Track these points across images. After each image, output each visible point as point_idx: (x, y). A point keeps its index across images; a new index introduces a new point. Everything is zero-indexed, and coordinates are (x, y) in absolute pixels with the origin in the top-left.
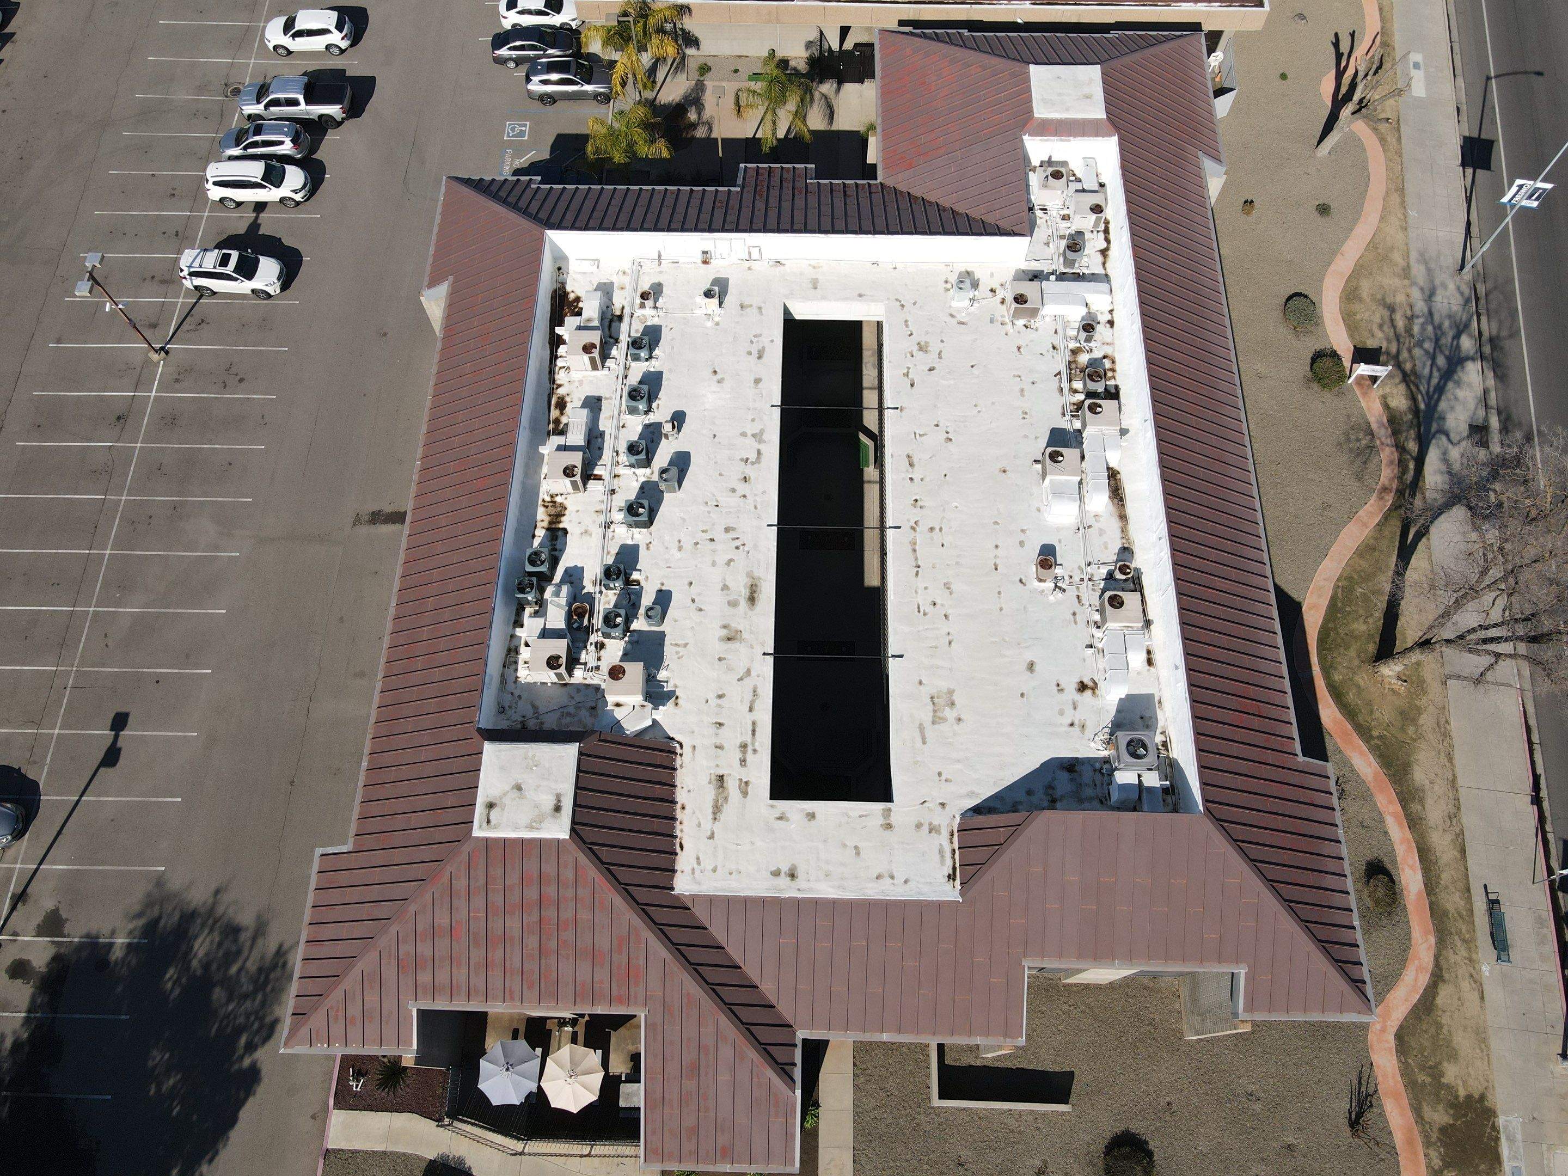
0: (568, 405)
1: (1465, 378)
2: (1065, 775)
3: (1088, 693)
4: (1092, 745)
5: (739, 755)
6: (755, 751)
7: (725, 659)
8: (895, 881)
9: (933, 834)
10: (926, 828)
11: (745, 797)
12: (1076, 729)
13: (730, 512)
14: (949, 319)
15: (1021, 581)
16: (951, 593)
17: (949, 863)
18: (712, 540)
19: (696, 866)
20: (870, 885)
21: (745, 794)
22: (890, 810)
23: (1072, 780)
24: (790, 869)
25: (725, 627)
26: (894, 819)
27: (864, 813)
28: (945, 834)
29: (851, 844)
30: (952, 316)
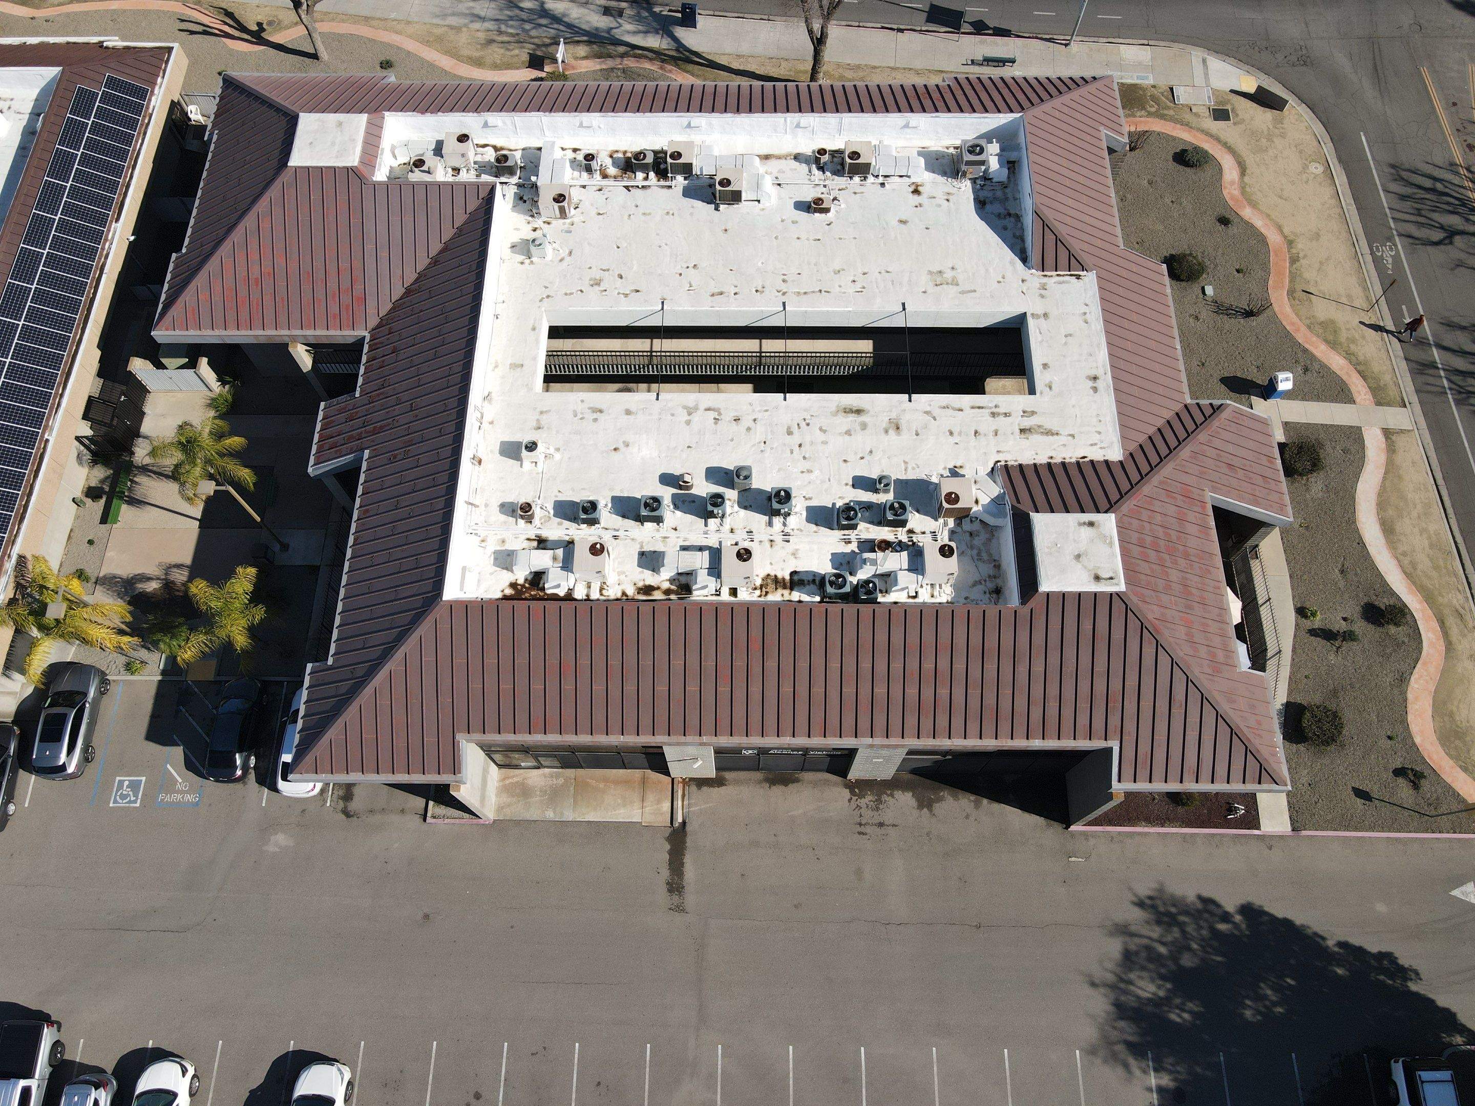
0: (647, 583)
1: (562, 11)
2: (988, 207)
3: (920, 189)
4: (963, 188)
5: (1002, 418)
6: (996, 406)
7: (916, 431)
8: (1088, 311)
9: (1047, 287)
10: (1043, 292)
11: (1036, 413)
12: (950, 197)
13: (771, 431)
14: (565, 263)
15: (828, 225)
16: (843, 270)
17: (1068, 278)
18: (800, 445)
19: (1098, 446)
20: (1093, 327)
21: (1033, 413)
22: (1032, 314)
23: (991, 203)
24: (1090, 380)
25: (886, 432)
26: (1040, 312)
27: (1038, 331)
28: (1045, 280)
29: (1064, 340)
30: (561, 260)
